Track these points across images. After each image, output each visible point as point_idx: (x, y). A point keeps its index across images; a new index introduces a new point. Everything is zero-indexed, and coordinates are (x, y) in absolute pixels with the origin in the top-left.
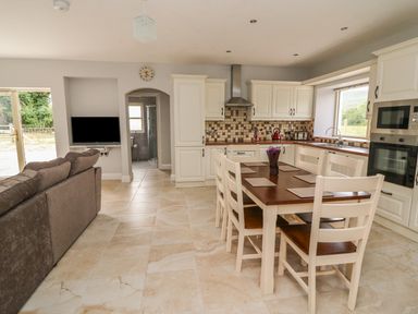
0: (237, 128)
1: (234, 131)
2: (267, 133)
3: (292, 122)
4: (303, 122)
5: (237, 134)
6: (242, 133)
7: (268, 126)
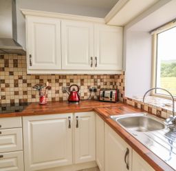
0: (16, 85)
1: (12, 89)
2: (64, 92)
3: (99, 76)
4: (112, 77)
5: (16, 93)
6: (25, 93)
7: (65, 82)
